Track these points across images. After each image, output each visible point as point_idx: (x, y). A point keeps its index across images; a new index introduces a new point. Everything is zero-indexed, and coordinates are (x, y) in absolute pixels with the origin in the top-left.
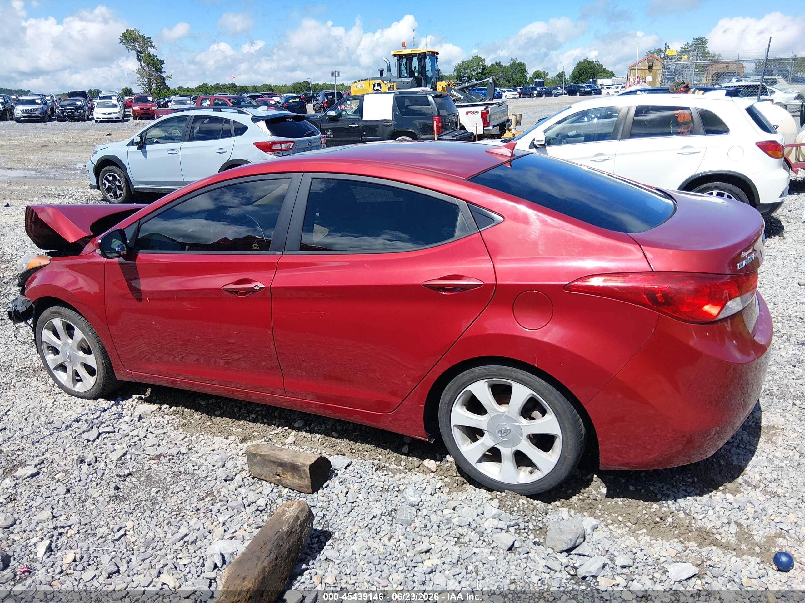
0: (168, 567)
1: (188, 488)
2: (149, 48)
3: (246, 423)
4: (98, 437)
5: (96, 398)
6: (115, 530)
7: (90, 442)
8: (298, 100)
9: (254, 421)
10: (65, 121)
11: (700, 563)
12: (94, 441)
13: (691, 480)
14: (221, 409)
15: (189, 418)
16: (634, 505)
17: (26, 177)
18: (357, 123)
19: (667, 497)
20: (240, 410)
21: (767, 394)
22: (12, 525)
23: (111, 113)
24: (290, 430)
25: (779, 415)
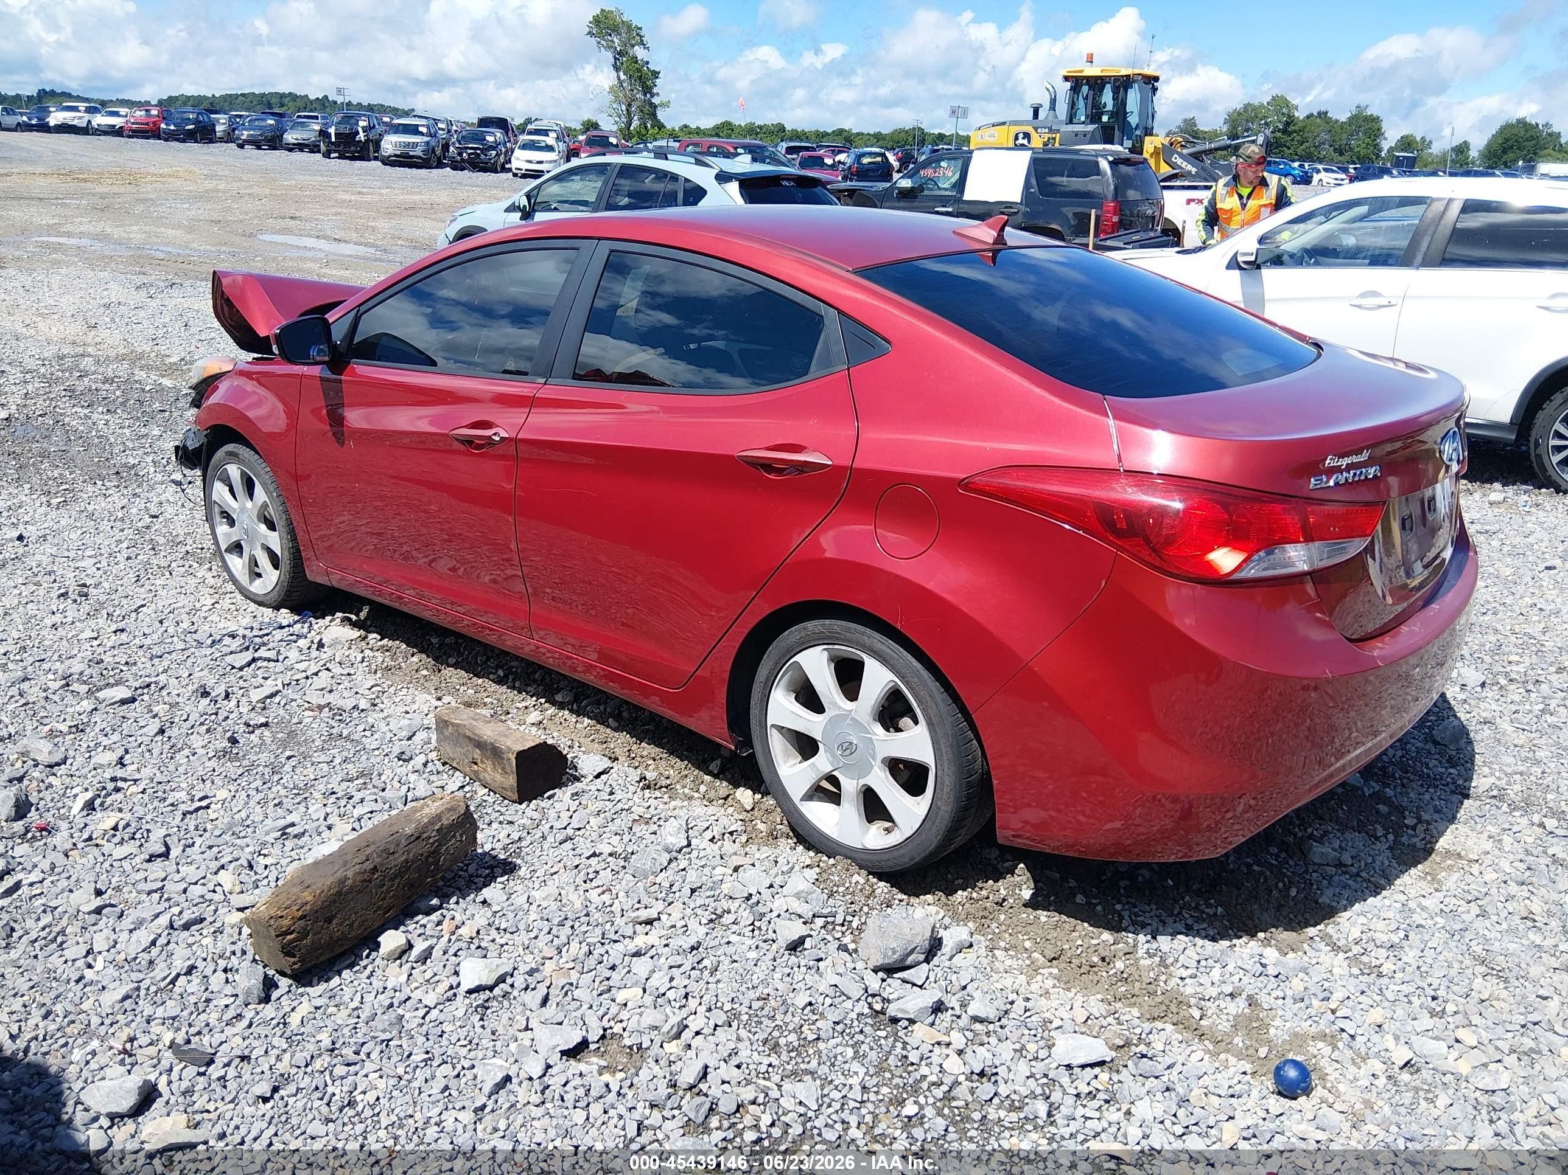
0: (238, 863)
1: (337, 761)
2: (636, 48)
3: (488, 683)
4: (249, 664)
5: (277, 608)
6: (196, 798)
7: (234, 670)
8: (879, 159)
9: (500, 681)
10: (463, 169)
11: (1122, 1043)
12: (241, 669)
13: (1210, 911)
14: (460, 654)
15: (400, 660)
16: (1067, 926)
17: (357, 257)
18: (951, 205)
19: (1138, 926)
20: (485, 662)
21: (1494, 797)
22: (58, 764)
23: (541, 162)
24: (547, 705)
25: (1486, 834)
